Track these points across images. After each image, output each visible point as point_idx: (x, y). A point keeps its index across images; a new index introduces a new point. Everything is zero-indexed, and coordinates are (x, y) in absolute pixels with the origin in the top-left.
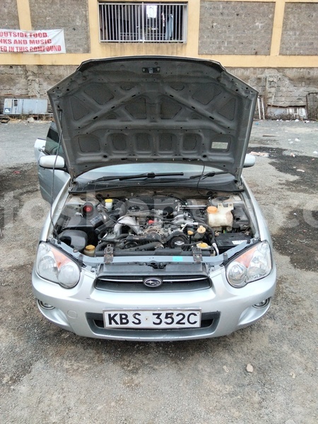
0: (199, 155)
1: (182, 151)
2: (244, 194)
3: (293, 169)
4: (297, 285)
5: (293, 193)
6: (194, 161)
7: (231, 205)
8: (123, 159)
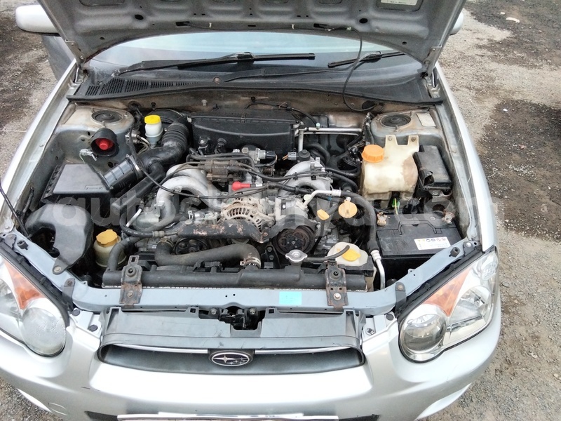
0: (351, 17)
1: (312, 8)
2: (441, 109)
3: (500, 17)
4: (511, 268)
5: (502, 66)
6: (340, 31)
7: (413, 140)
8: (180, 24)
